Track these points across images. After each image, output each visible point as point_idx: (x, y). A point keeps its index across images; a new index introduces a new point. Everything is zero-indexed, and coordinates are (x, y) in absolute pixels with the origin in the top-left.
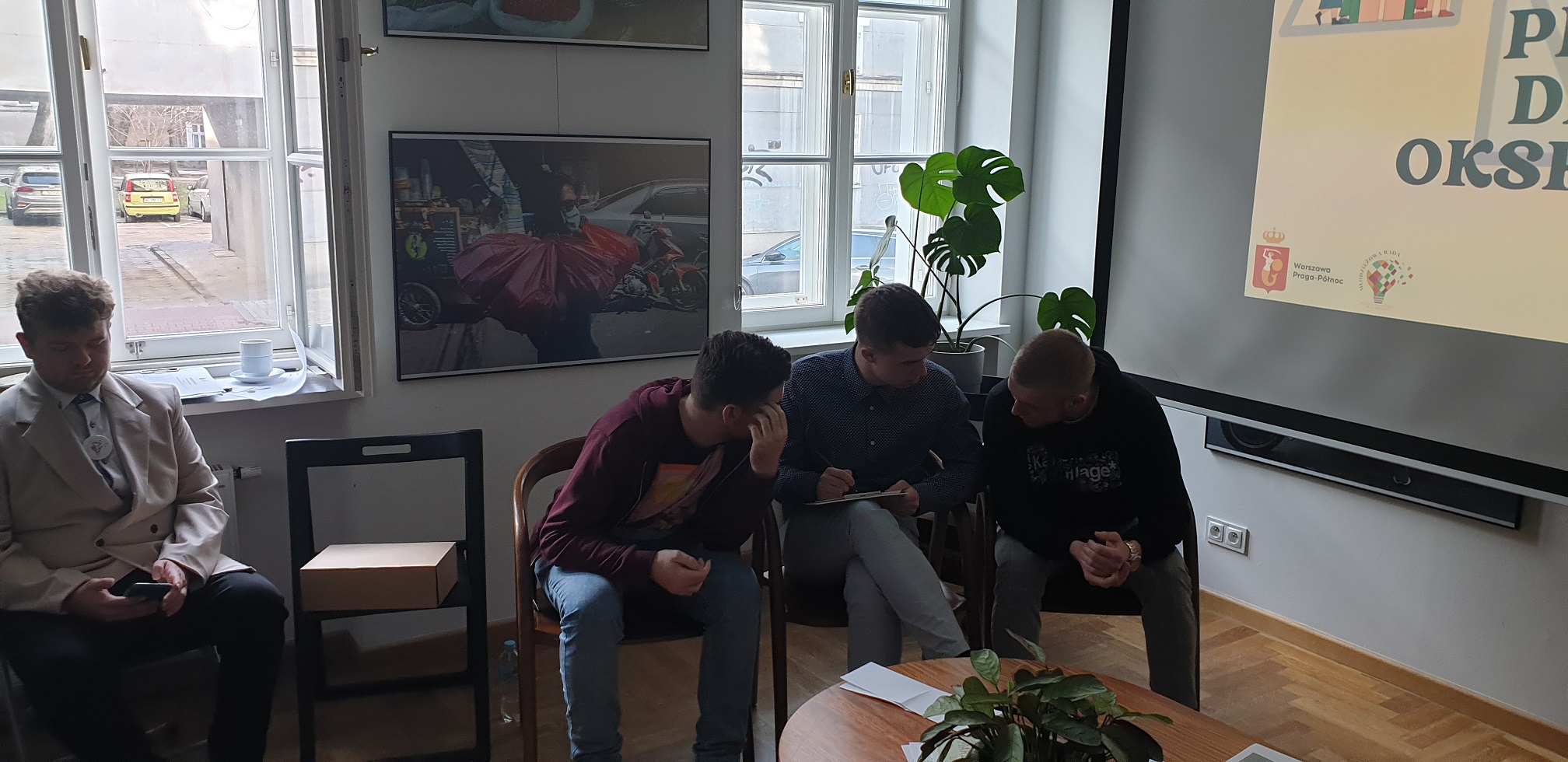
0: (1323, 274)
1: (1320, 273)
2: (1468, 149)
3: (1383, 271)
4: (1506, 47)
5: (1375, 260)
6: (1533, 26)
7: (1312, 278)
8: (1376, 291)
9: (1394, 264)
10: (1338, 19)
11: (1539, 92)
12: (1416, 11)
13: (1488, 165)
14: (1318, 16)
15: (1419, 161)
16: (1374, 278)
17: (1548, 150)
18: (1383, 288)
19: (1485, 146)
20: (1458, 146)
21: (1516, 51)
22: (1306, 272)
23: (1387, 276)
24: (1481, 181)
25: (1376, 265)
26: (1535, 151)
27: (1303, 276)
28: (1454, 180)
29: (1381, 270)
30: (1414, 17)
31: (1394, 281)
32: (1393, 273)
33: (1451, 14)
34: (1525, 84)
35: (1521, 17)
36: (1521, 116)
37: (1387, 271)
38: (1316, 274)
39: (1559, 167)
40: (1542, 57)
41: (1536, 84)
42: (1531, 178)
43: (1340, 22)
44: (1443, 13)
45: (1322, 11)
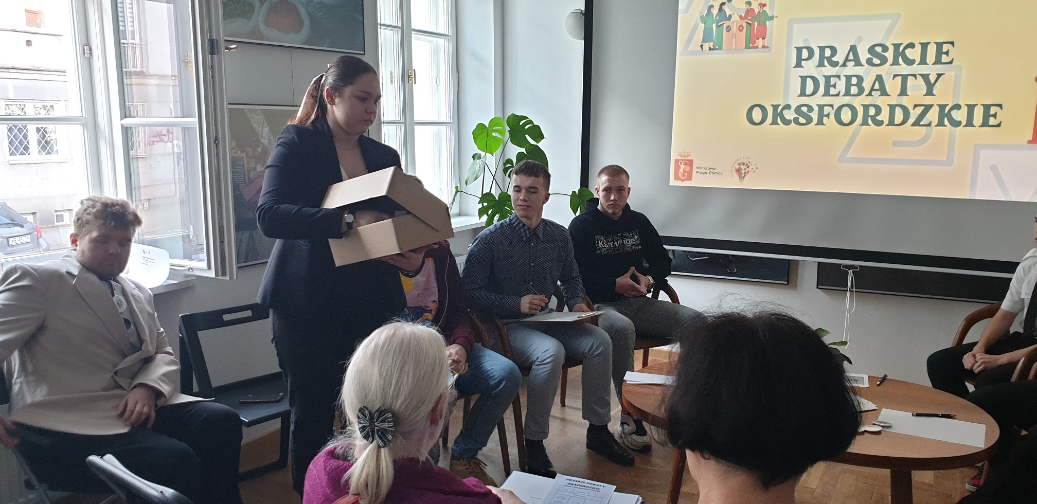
0: (712, 171)
1: (710, 170)
2: (780, 108)
3: (743, 167)
4: (794, 62)
5: (738, 162)
6: (805, 54)
7: (706, 173)
8: (740, 176)
9: (748, 163)
10: (712, 47)
11: (809, 82)
12: (750, 45)
13: (790, 115)
14: (701, 46)
15: (757, 115)
16: (738, 171)
17: (816, 108)
18: (743, 175)
19: (788, 107)
20: (775, 107)
21: (799, 65)
22: (703, 170)
23: (745, 169)
24: (787, 122)
25: (739, 164)
26: (810, 109)
27: (701, 173)
28: (774, 122)
30: (750, 48)
31: (749, 171)
32: (748, 167)
34: (804, 79)
35: (799, 50)
36: (803, 93)
37: (745, 167)
38: (708, 171)
39: (821, 115)
40: (810, 67)
41: (808, 79)
42: (809, 120)
43: (713, 49)
44: (764, 47)
45: (703, 44)
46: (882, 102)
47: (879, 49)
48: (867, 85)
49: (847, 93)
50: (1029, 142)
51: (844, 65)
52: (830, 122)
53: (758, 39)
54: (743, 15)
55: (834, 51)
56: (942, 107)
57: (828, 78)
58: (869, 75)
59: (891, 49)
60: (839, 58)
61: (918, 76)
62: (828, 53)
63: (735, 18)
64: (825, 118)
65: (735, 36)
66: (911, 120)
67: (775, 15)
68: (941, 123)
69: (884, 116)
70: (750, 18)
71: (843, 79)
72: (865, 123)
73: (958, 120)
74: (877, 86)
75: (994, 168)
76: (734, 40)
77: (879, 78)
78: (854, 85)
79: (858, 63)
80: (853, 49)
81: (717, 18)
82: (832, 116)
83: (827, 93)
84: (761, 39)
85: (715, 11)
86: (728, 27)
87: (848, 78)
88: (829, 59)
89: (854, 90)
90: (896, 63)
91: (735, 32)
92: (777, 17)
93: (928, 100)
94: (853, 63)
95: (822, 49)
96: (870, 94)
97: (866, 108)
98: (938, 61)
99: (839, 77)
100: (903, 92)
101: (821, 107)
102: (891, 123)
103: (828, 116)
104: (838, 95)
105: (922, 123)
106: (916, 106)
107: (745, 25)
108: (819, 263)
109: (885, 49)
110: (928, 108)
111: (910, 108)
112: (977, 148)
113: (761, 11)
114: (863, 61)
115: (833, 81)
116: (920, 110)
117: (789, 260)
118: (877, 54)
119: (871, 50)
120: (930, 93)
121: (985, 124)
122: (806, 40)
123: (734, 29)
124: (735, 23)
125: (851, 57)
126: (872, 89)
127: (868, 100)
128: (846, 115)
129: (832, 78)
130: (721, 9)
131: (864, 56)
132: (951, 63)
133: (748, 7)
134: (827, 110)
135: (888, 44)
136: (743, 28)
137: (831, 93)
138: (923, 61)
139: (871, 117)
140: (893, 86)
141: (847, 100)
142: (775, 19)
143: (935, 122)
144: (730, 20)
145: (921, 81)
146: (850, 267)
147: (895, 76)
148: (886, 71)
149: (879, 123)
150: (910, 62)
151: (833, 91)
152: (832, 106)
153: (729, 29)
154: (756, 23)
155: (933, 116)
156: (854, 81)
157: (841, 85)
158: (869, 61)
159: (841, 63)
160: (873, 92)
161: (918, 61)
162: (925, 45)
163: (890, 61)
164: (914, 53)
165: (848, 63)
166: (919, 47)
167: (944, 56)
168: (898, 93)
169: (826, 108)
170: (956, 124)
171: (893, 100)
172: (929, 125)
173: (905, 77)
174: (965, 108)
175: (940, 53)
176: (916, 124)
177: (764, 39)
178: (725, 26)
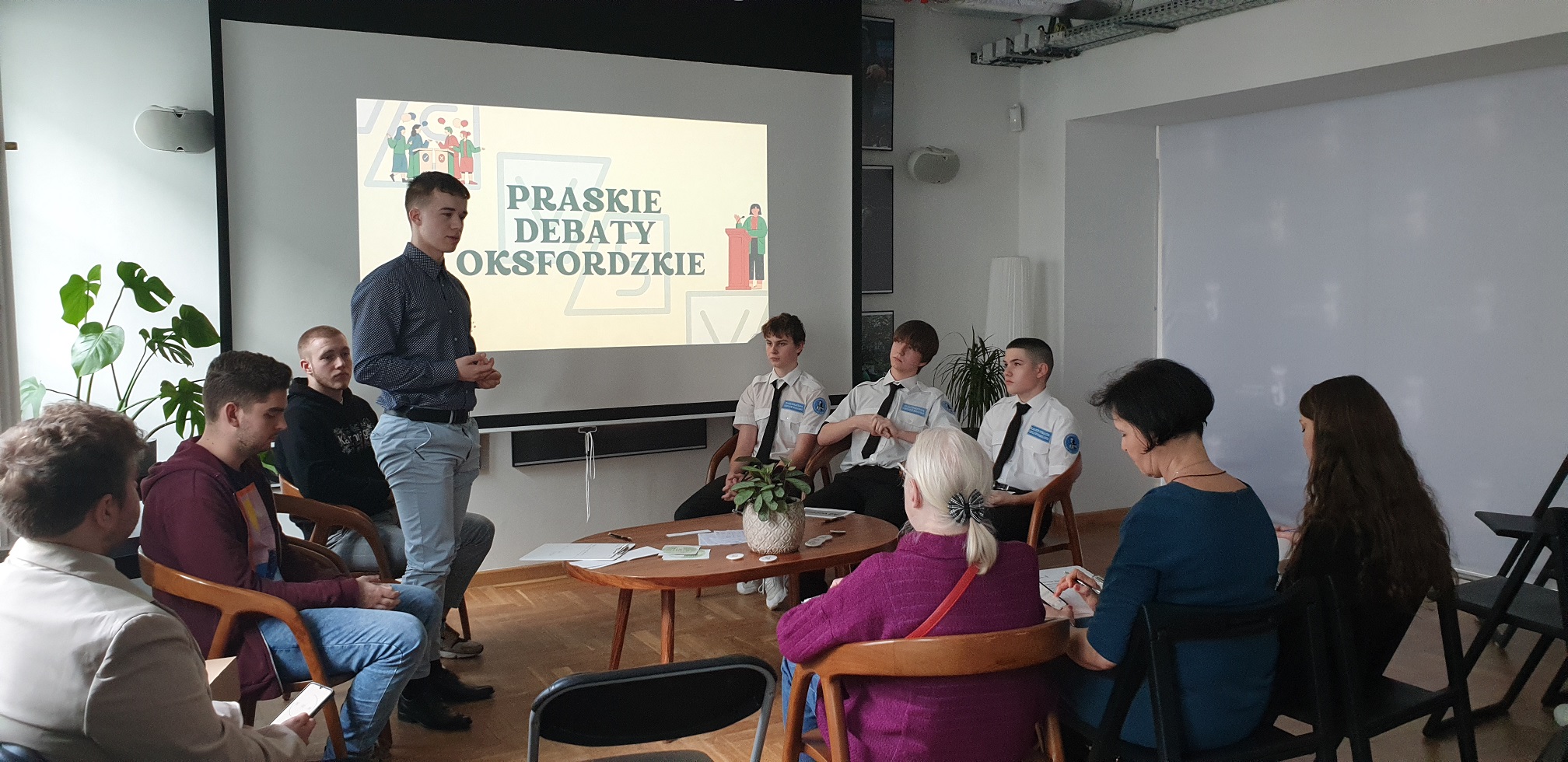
2: (496, 255)
4: (508, 203)
6: (519, 194)
10: (406, 179)
11: (526, 225)
13: (508, 263)
14: (392, 176)
15: (470, 263)
17: (536, 256)
19: (505, 254)
20: (491, 254)
21: (513, 206)
24: (505, 272)
26: (530, 256)
28: (491, 272)
34: (520, 222)
35: (512, 189)
36: (520, 239)
39: (542, 263)
40: (525, 209)
41: (525, 222)
42: (530, 270)
43: (408, 181)
44: (471, 182)
45: (394, 173)
46: (603, 249)
47: (594, 194)
48: (587, 231)
49: (568, 240)
50: (727, 288)
51: (562, 209)
52: (552, 270)
53: (464, 172)
54: (443, 143)
55: (550, 192)
56: (656, 255)
57: (546, 222)
58: (588, 220)
59: (606, 194)
60: (557, 200)
61: (633, 224)
62: (543, 195)
64: (547, 267)
66: (631, 269)
67: (481, 147)
68: (656, 272)
69: (605, 265)
70: (452, 144)
71: (562, 224)
72: (588, 272)
73: (671, 268)
74: (596, 233)
75: (703, 314)
77: (597, 224)
78: (573, 231)
79: (575, 208)
80: (569, 191)
81: (411, 143)
82: (554, 265)
83: (546, 239)
84: (467, 173)
85: (407, 134)
86: (425, 155)
87: (567, 223)
88: (545, 201)
89: (574, 236)
90: (611, 209)
91: (434, 162)
92: (483, 149)
93: (644, 248)
94: (570, 207)
95: (537, 189)
96: (590, 241)
97: (588, 255)
98: (648, 210)
99: (557, 221)
100: (621, 240)
101: (542, 254)
102: (613, 272)
103: (549, 264)
104: (558, 241)
105: (640, 271)
106: (634, 254)
107: (446, 154)
108: (513, 433)
109: (600, 194)
110: (644, 256)
111: (629, 256)
112: (689, 295)
113: (465, 140)
114: (581, 206)
115: (552, 225)
116: (637, 258)
118: (593, 198)
119: (587, 194)
120: (644, 241)
121: (692, 272)
122: (518, 179)
123: (434, 158)
124: (434, 152)
125: (568, 200)
126: (592, 236)
127: (588, 248)
128: (569, 265)
129: (550, 222)
130: (414, 133)
131: (581, 200)
132: (659, 212)
133: (449, 133)
134: (548, 257)
135: (603, 189)
136: (444, 158)
137: (551, 239)
138: (636, 209)
139: (592, 265)
140: (611, 233)
141: (567, 247)
142: (482, 151)
143: (652, 271)
144: (427, 147)
145: (635, 229)
146: (587, 429)
147: (612, 222)
148: (600, 216)
149: (601, 272)
150: (624, 209)
151: (552, 237)
152: (553, 253)
154: (460, 154)
155: (649, 264)
156: (573, 226)
157: (560, 231)
158: (586, 206)
159: (558, 207)
160: (593, 239)
161: (631, 209)
162: (635, 193)
163: (606, 207)
164: (627, 200)
165: (565, 207)
166: (630, 194)
167: (653, 204)
168: (617, 241)
169: (546, 255)
170: (669, 272)
171: (613, 247)
172: (647, 273)
173: (621, 225)
174: (675, 257)
175: (649, 202)
176: (636, 272)
177: (469, 173)
178: (421, 154)
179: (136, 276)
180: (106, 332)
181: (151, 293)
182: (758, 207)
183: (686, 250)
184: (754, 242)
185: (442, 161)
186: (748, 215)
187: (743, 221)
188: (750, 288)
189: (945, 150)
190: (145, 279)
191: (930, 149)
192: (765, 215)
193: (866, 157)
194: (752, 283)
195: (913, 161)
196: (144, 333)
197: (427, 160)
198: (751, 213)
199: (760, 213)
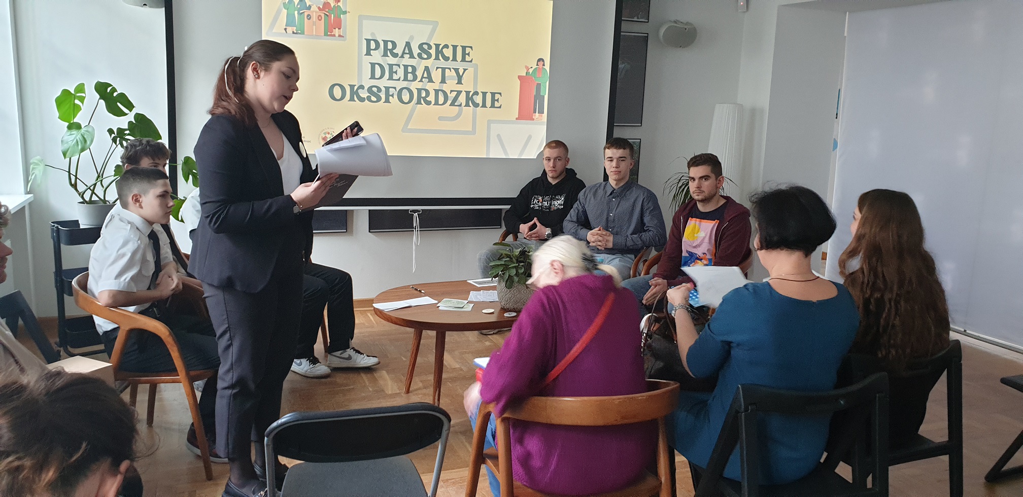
2: (356, 88)
4: (365, 52)
5: (324, 132)
6: (373, 45)
9: (333, 133)
10: (295, 32)
11: (377, 68)
12: (329, 33)
13: (364, 94)
14: (285, 29)
15: (337, 92)
16: (325, 139)
17: (383, 89)
19: (362, 87)
20: (352, 87)
21: (368, 54)
23: (331, 137)
24: (362, 100)
25: (325, 133)
26: (379, 90)
28: (352, 99)
29: (327, 135)
30: (328, 36)
33: (343, 37)
34: (373, 65)
35: (368, 41)
36: (373, 77)
39: (388, 95)
40: (377, 56)
41: (376, 65)
42: (379, 99)
43: (296, 33)
44: (340, 36)
45: (287, 27)
46: (430, 87)
47: (425, 47)
48: (419, 73)
49: (406, 79)
50: (517, 119)
51: (402, 57)
52: (394, 100)
53: (335, 29)
54: (321, 7)
55: (394, 45)
56: (468, 93)
57: (391, 66)
58: (420, 66)
59: (434, 47)
60: (399, 50)
61: (452, 69)
62: (390, 46)
63: (314, 8)
64: (391, 97)
65: (314, 23)
66: (449, 102)
67: (348, 10)
68: (467, 105)
69: (431, 98)
70: (327, 10)
71: (402, 67)
72: (419, 103)
73: (477, 102)
74: (425, 75)
75: (499, 136)
76: (314, 27)
77: (427, 69)
78: (410, 73)
79: (412, 56)
80: (408, 44)
81: (299, 6)
82: (396, 96)
83: (391, 78)
84: (337, 29)
86: (308, 15)
87: (406, 67)
88: (391, 51)
89: (410, 76)
90: (437, 58)
91: (314, 20)
92: (349, 12)
93: (459, 88)
94: (408, 56)
95: (386, 42)
96: (421, 81)
97: (419, 90)
98: (463, 60)
99: (399, 66)
100: (443, 81)
101: (387, 89)
102: (436, 103)
103: (392, 96)
104: (399, 80)
105: (456, 104)
106: (452, 91)
107: (323, 15)
108: (369, 210)
109: (430, 47)
110: (459, 93)
111: (448, 93)
112: (490, 122)
113: (336, 6)
114: (416, 56)
115: (395, 68)
116: (454, 94)
117: (346, 211)
118: (424, 50)
119: (421, 47)
120: (460, 82)
121: (493, 106)
122: (373, 34)
123: (314, 18)
124: (314, 13)
125: (407, 51)
126: (423, 77)
127: (420, 85)
128: (406, 97)
129: (394, 66)
131: (416, 51)
132: (471, 61)
134: (392, 91)
135: (432, 44)
136: (321, 18)
137: (394, 78)
138: (455, 59)
139: (422, 99)
140: (436, 75)
141: (405, 84)
142: (348, 14)
143: (464, 104)
144: (310, 9)
145: (453, 73)
146: (415, 211)
147: (437, 68)
148: (429, 63)
149: (428, 103)
150: (446, 59)
151: (395, 77)
152: (395, 88)
153: (309, 17)
154: (332, 15)
155: (462, 99)
156: (410, 70)
157: (401, 72)
158: (420, 55)
159: (400, 55)
160: (423, 80)
161: (451, 59)
162: (455, 47)
163: (434, 57)
164: (448, 52)
165: (405, 56)
166: (451, 48)
167: (467, 56)
168: (440, 81)
169: (390, 89)
170: (476, 105)
171: (437, 86)
172: (460, 105)
173: (443, 70)
174: (481, 95)
175: (464, 54)
176: (452, 104)
177: (339, 29)
178: (306, 14)
179: (108, 91)
180: (83, 131)
181: (118, 104)
182: (543, 60)
183: (489, 89)
184: (539, 86)
185: (320, 20)
186: (535, 66)
187: (531, 71)
188: (533, 120)
189: (687, 23)
190: (115, 94)
191: (675, 22)
192: (547, 67)
193: (624, 26)
194: (535, 115)
195: (662, 31)
196: (111, 131)
197: (309, 19)
198: (537, 65)
199: (544, 65)
